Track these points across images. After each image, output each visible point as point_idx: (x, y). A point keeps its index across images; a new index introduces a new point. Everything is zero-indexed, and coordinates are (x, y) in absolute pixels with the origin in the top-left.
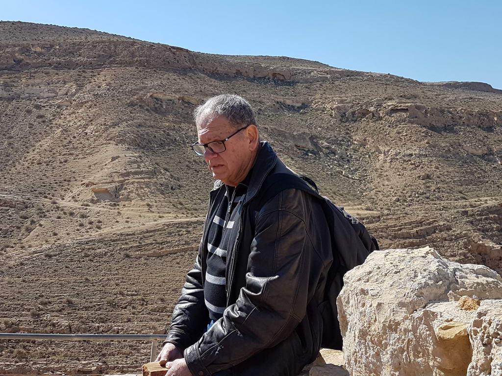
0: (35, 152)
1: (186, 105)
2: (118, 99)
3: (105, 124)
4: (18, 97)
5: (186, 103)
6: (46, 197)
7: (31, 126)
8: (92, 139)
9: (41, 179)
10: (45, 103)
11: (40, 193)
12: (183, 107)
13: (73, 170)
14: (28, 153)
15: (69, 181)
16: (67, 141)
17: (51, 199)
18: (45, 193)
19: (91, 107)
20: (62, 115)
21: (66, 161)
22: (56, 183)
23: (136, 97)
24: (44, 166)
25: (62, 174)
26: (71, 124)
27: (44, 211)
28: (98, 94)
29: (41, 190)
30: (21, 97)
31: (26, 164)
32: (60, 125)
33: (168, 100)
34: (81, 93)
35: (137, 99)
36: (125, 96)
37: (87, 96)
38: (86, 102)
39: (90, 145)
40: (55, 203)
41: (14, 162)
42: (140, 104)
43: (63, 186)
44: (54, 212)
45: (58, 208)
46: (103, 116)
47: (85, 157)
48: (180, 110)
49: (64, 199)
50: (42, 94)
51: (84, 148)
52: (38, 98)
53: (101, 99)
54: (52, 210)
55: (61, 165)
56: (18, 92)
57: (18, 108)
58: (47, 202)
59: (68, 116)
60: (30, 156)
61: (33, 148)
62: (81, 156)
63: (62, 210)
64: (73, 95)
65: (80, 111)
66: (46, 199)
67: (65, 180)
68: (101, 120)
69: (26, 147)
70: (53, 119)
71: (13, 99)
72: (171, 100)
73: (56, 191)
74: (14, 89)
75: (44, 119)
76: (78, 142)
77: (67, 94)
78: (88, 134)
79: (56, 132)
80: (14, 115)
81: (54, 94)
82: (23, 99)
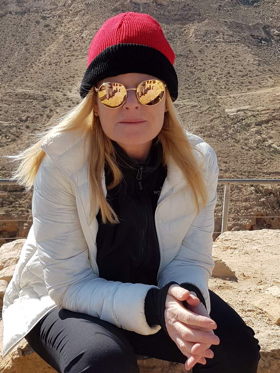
0: (46, 55)
1: (159, 7)
2: (104, 6)
3: (96, 29)
4: (29, 10)
5: (159, 5)
6: (58, 91)
7: (41, 34)
8: (87, 42)
9: (53, 77)
10: (49, 14)
11: (54, 88)
12: (156, 9)
13: (76, 68)
14: (41, 56)
15: (73, 77)
16: (69, 44)
17: (62, 92)
18: (57, 88)
19: (84, 15)
20: (62, 23)
21: (69, 61)
22: (64, 79)
23: (118, 3)
24: (54, 66)
25: (68, 72)
26: (70, 30)
27: (58, 102)
28: (88, 3)
29: (54, 85)
30: (31, 10)
31: (41, 65)
32: (62, 32)
33: (144, 4)
34: (75, 4)
35: (120, 5)
36: (110, 3)
37: (80, 5)
38: (80, 11)
39: (86, 47)
40: (65, 95)
41: (31, 64)
42: (122, 9)
43: (69, 81)
44: (65, 102)
45: (68, 99)
46: (95, 22)
47: (83, 57)
48: (154, 12)
49: (71, 92)
50: (46, 7)
51: (82, 49)
52: (43, 11)
53: (91, 8)
55: (66, 64)
56: (29, 7)
57: (30, 20)
58: (59, 94)
59: (67, 24)
60: (43, 58)
61: (44, 52)
62: (80, 57)
63: (71, 100)
64: (70, 6)
65: (76, 19)
67: (71, 77)
68: (93, 25)
69: (39, 52)
70: (56, 27)
71: (25, 13)
72: (146, 4)
73: (65, 85)
74: (25, 4)
75: (49, 28)
76: (77, 45)
77: (65, 6)
78: (84, 38)
79: (60, 38)
80: (27, 26)
81: (55, 7)
82: (32, 12)
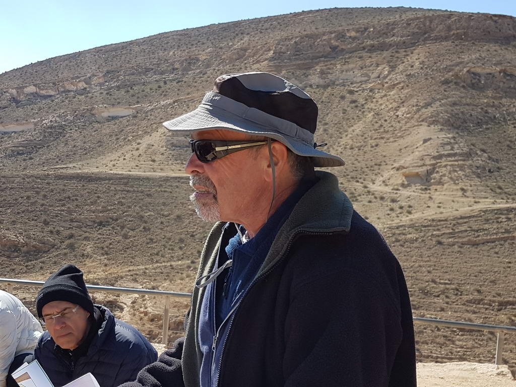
0: (348, 137)
1: (508, 78)
2: (431, 78)
3: (417, 105)
4: (332, 84)
5: (508, 75)
6: (358, 181)
7: (345, 112)
8: (403, 122)
9: (353, 164)
10: (358, 88)
11: (352, 178)
12: (504, 80)
13: (384, 154)
14: (341, 138)
15: (380, 165)
16: (378, 125)
17: (362, 183)
18: (357, 178)
19: (402, 88)
20: (374, 98)
21: (377, 145)
22: (367, 167)
23: (451, 73)
24: (356, 151)
25: (372, 159)
26: (383, 107)
27: (356, 195)
28: (410, 74)
29: (353, 174)
30: (336, 83)
31: (340, 149)
32: (372, 109)
33: (487, 74)
34: (394, 75)
35: (453, 76)
36: (439, 74)
37: (399, 77)
38: (398, 84)
39: (401, 127)
40: (365, 187)
41: (328, 148)
42: (455, 81)
43: (373, 170)
44: (365, 196)
45: (369, 192)
46: (415, 97)
47: (396, 141)
48: (501, 84)
49: (374, 183)
50: (355, 79)
51: (395, 131)
52: (352, 84)
53: (412, 80)
54: (363, 195)
55: (372, 149)
56: (333, 79)
57: (333, 95)
58: (359, 186)
59: (380, 100)
60: (343, 141)
61: (346, 133)
62: (392, 140)
63: (373, 194)
64: (385, 77)
65: (392, 93)
66: (358, 184)
67: (376, 165)
68: (414, 101)
69: (340, 133)
70: (365, 103)
71: (328, 86)
72: (490, 74)
73: (367, 175)
74: (329, 76)
75: (357, 104)
76: (389, 125)
77: (379, 77)
78: (400, 116)
79: (367, 116)
80: (329, 102)
81: (366, 78)
82: (337, 85)
